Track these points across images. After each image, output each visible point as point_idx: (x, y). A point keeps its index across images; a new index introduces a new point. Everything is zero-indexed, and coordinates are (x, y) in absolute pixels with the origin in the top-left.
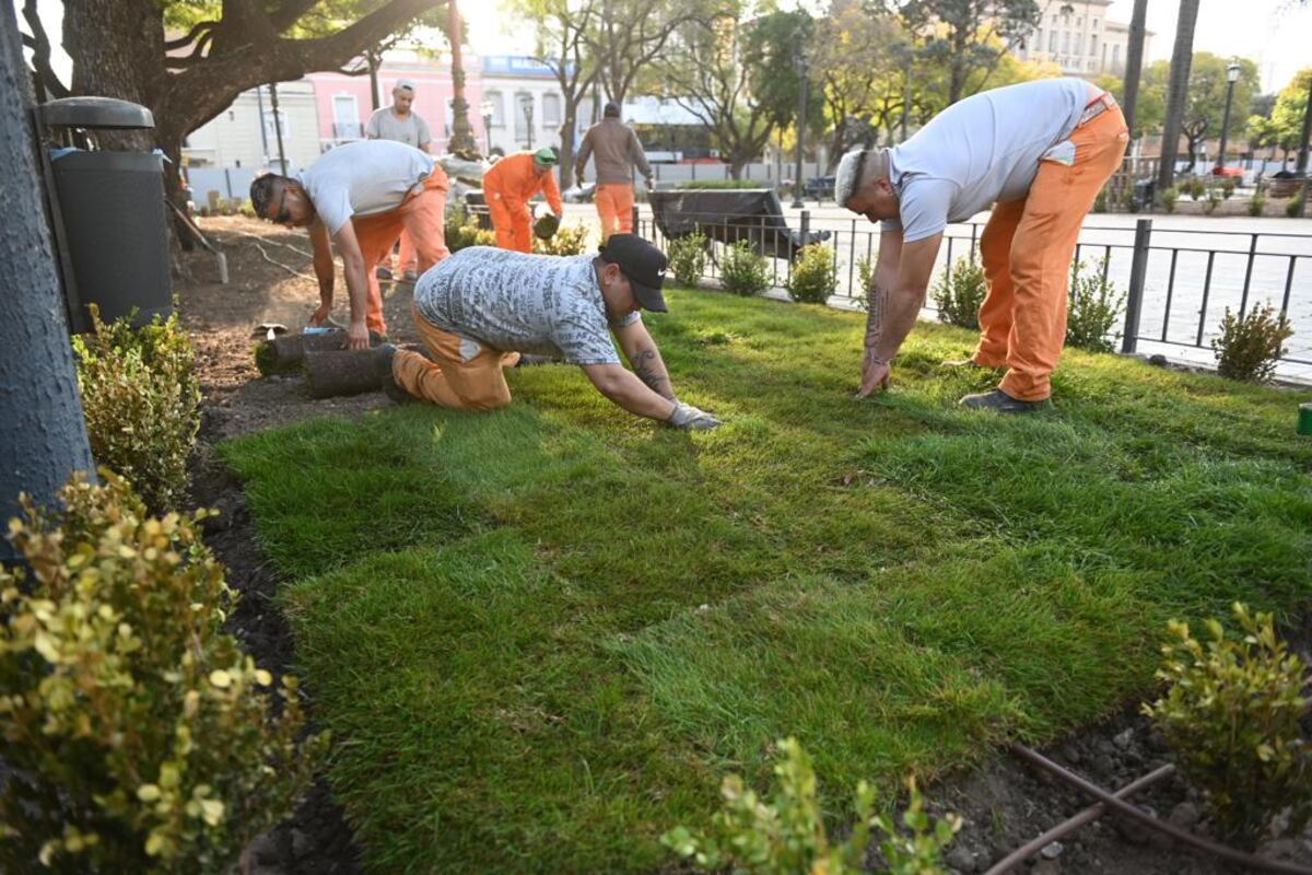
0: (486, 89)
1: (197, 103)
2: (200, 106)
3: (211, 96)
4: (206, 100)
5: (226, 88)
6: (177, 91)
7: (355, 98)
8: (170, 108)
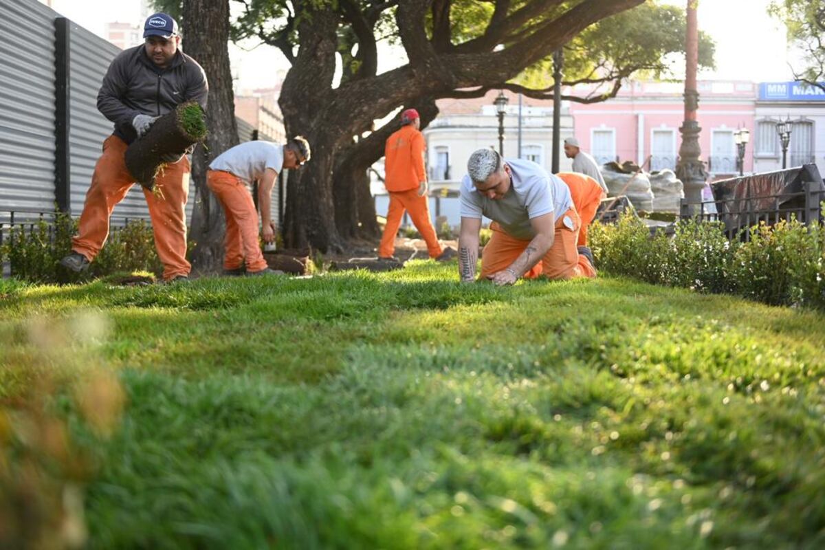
0: (758, 118)
1: (352, 115)
2: (355, 117)
3: (365, 108)
4: (361, 112)
5: (381, 100)
6: (336, 105)
7: (614, 130)
8: (327, 119)
